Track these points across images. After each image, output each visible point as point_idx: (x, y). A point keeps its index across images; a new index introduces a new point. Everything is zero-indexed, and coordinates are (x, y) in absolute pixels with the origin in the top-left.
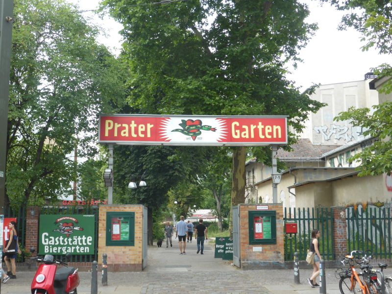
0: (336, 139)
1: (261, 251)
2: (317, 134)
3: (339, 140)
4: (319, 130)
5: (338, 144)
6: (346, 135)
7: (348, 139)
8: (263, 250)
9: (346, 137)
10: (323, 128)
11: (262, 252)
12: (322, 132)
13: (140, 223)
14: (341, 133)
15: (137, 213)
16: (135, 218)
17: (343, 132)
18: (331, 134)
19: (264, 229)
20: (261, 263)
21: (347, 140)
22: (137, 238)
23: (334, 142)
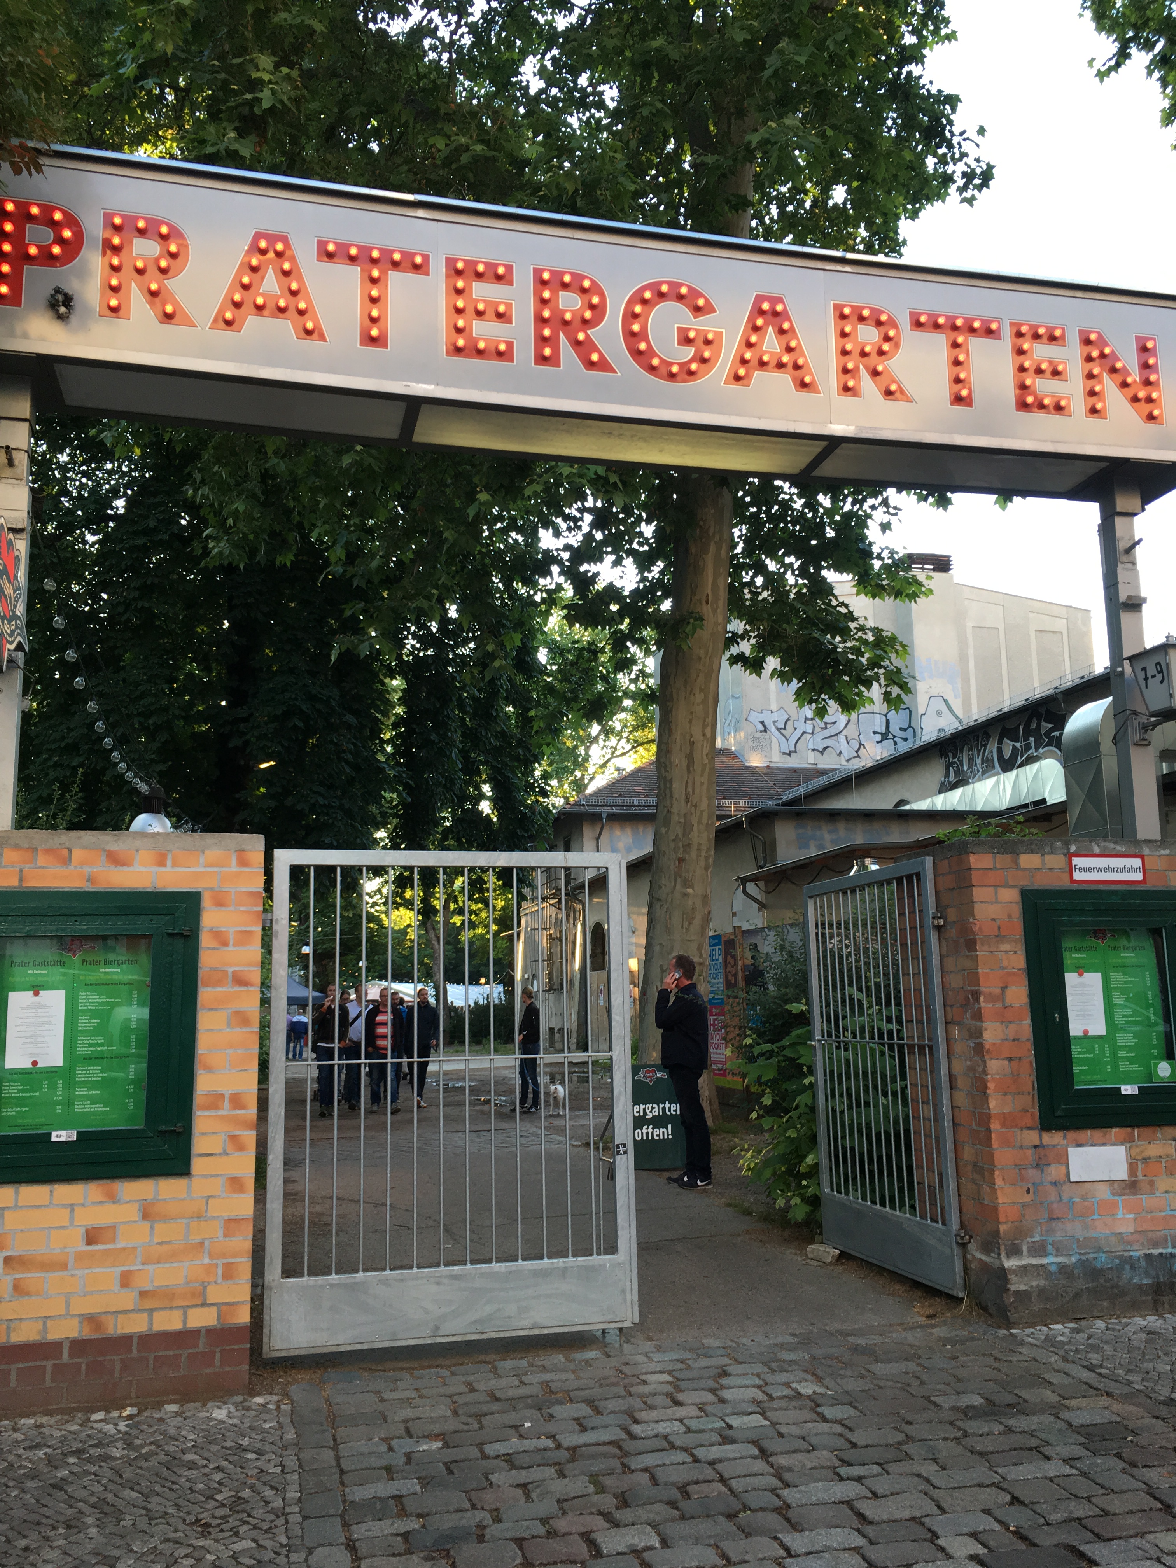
0: (813, 750)
1: (1121, 1173)
2: (758, 735)
3: (822, 752)
4: (762, 723)
5: (821, 766)
6: (842, 739)
7: (848, 751)
8: (1132, 1168)
9: (843, 745)
10: (775, 717)
11: (1131, 1186)
12: (773, 729)
13: (240, 981)
14: (827, 733)
15: (220, 903)
16: (205, 940)
17: (832, 730)
18: (798, 733)
19: (1120, 1014)
20: (1132, 1263)
21: (846, 755)
22: (216, 1100)
23: (807, 760)
